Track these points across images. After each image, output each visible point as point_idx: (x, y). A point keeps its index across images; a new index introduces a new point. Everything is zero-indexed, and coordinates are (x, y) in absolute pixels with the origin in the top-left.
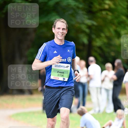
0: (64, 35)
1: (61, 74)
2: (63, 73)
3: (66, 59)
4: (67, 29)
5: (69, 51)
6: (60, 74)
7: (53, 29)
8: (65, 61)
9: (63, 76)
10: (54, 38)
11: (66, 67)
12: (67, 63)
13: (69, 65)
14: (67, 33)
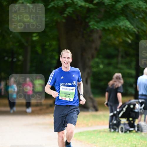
0: (68, 63)
1: (68, 95)
2: (69, 94)
3: (71, 83)
4: (72, 58)
5: (74, 76)
6: (66, 95)
7: (60, 58)
8: (71, 84)
9: (69, 97)
10: (61, 66)
11: (72, 90)
12: (72, 86)
13: (74, 88)
14: (71, 61)
